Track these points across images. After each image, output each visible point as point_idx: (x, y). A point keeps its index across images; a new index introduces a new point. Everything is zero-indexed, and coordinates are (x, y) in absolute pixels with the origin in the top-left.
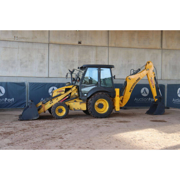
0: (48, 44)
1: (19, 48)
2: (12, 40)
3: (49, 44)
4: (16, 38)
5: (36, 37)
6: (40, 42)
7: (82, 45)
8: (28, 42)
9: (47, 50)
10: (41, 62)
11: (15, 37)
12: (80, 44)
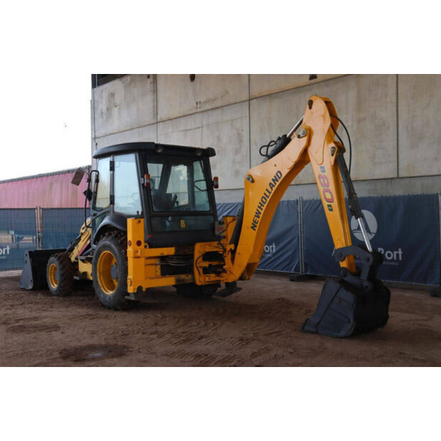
0: (247, 102)
1: (202, 127)
2: (193, 111)
3: (250, 100)
4: (199, 105)
5: (227, 92)
6: (234, 101)
7: (319, 82)
8: (216, 108)
9: (246, 117)
10: (237, 152)
11: (197, 103)
12: (314, 81)
